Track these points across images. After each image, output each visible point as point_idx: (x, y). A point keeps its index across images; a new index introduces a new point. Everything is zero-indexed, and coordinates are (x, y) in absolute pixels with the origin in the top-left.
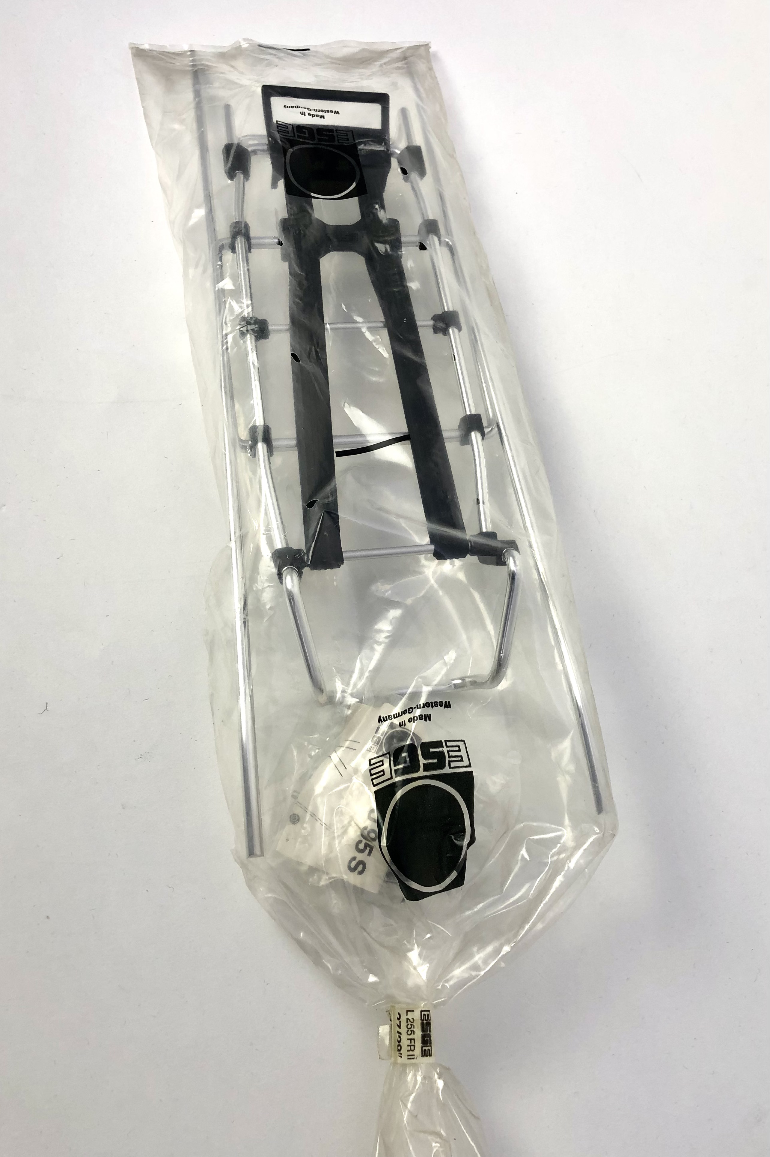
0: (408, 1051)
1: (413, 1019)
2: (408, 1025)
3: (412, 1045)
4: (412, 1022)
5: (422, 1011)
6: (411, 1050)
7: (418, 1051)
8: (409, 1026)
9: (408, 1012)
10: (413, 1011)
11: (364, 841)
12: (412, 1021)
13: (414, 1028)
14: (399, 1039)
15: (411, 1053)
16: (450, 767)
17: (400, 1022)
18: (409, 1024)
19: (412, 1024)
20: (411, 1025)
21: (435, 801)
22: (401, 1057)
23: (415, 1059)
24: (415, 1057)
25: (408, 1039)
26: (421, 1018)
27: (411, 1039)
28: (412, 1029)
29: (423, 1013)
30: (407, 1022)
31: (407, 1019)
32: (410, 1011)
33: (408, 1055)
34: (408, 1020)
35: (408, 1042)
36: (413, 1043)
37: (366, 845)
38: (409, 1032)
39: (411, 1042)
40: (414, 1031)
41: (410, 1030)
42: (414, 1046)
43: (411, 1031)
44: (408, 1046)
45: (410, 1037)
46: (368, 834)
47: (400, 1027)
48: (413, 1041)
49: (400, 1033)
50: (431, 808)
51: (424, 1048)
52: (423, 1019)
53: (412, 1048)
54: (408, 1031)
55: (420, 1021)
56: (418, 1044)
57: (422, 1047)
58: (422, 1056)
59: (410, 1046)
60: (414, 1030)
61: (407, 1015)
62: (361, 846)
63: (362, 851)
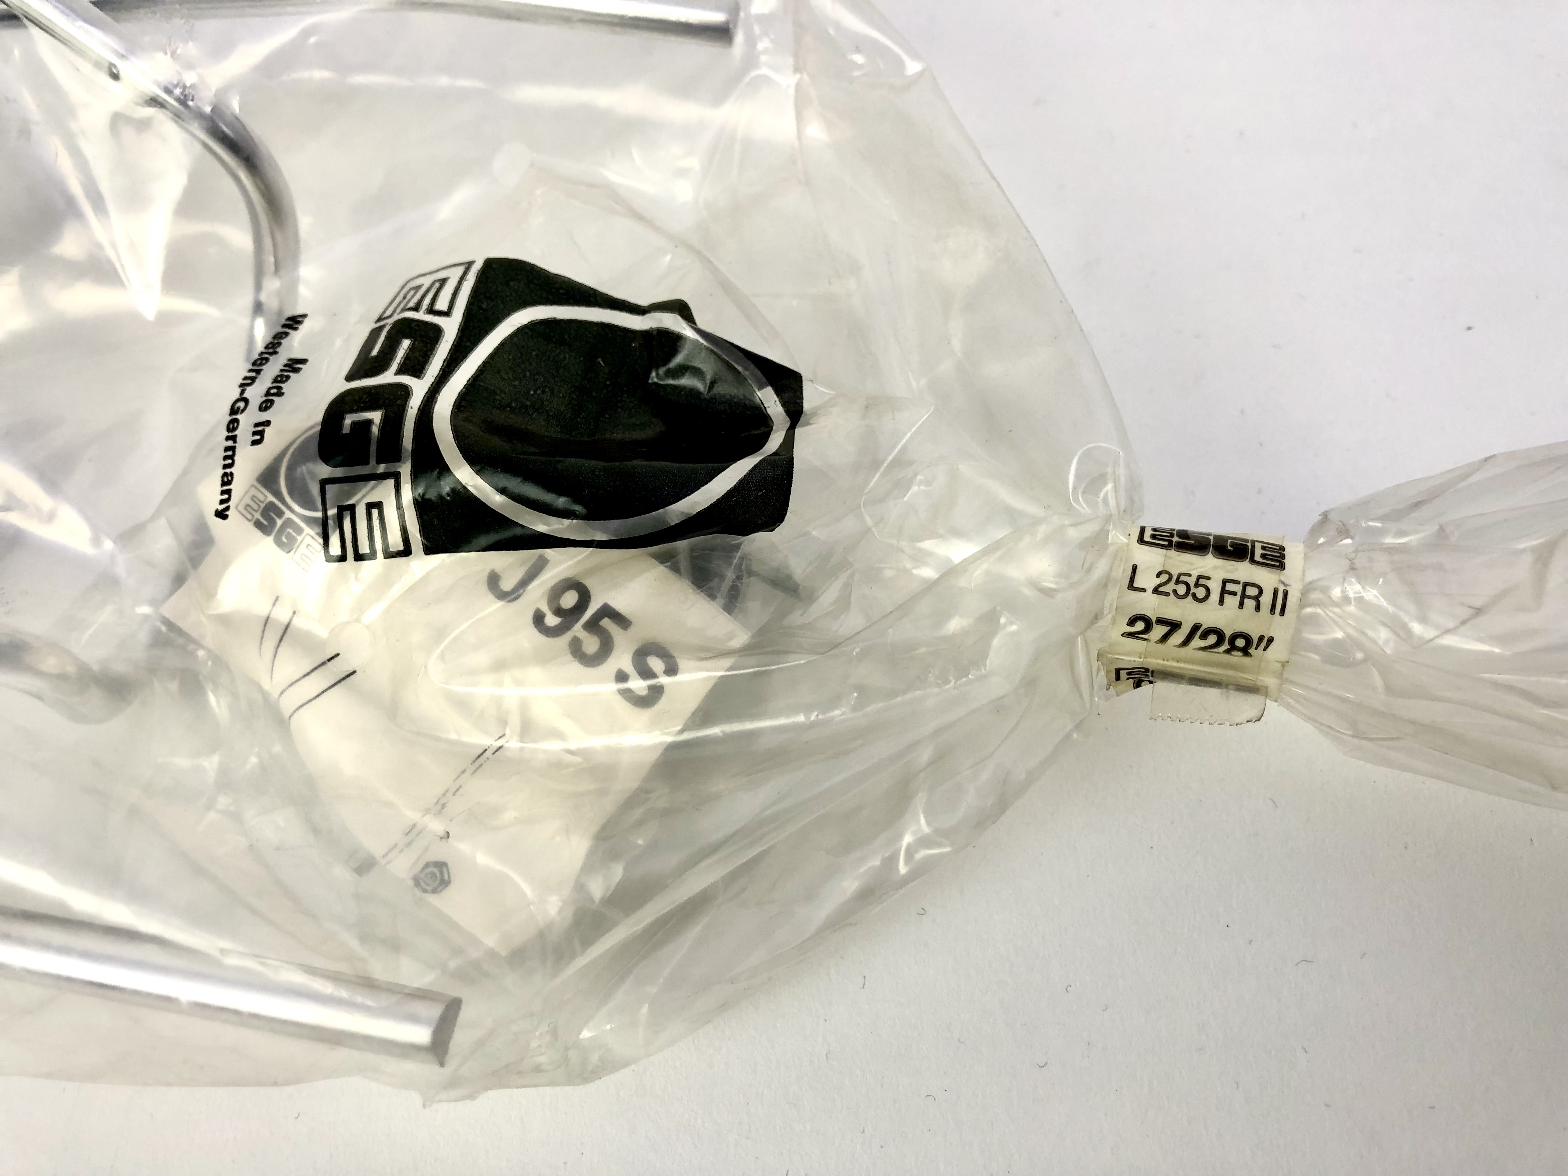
0: (1258, 608)
1: (1158, 575)
2: (1175, 591)
3: (1244, 589)
4: (1170, 579)
5: (1141, 540)
6: (1257, 598)
7: (1266, 578)
8: (1182, 589)
9: (1136, 585)
10: (1135, 569)
11: (578, 629)
12: (1165, 577)
13: (1190, 575)
14: (1212, 639)
15: (1266, 599)
16: (447, 314)
17: (1161, 621)
18: (1175, 587)
19: (1175, 578)
20: (1178, 582)
21: (525, 376)
22: (1271, 640)
23: (1288, 589)
24: (1281, 589)
25: (1221, 602)
26: (1163, 547)
27: (1224, 592)
28: (1191, 581)
29: (1147, 538)
30: (1167, 594)
31: (1156, 591)
32: (1132, 580)
33: (1273, 609)
34: (1161, 589)
35: (1232, 602)
36: (1238, 588)
37: (593, 625)
38: (1201, 592)
39: (1234, 594)
40: (1199, 577)
41: (1193, 590)
42: (1246, 585)
43: (1197, 585)
44: (1241, 605)
45: (1215, 596)
46: (559, 611)
47: (1174, 626)
48: (1230, 587)
49: (1196, 627)
50: (539, 392)
51: (1257, 558)
52: (1166, 543)
53: (1252, 591)
54: (1194, 595)
55: (1172, 553)
56: (1243, 571)
57: (1253, 561)
58: (1282, 566)
59: (1244, 596)
60: (1195, 574)
61: (1144, 590)
62: (591, 644)
63: (606, 648)
